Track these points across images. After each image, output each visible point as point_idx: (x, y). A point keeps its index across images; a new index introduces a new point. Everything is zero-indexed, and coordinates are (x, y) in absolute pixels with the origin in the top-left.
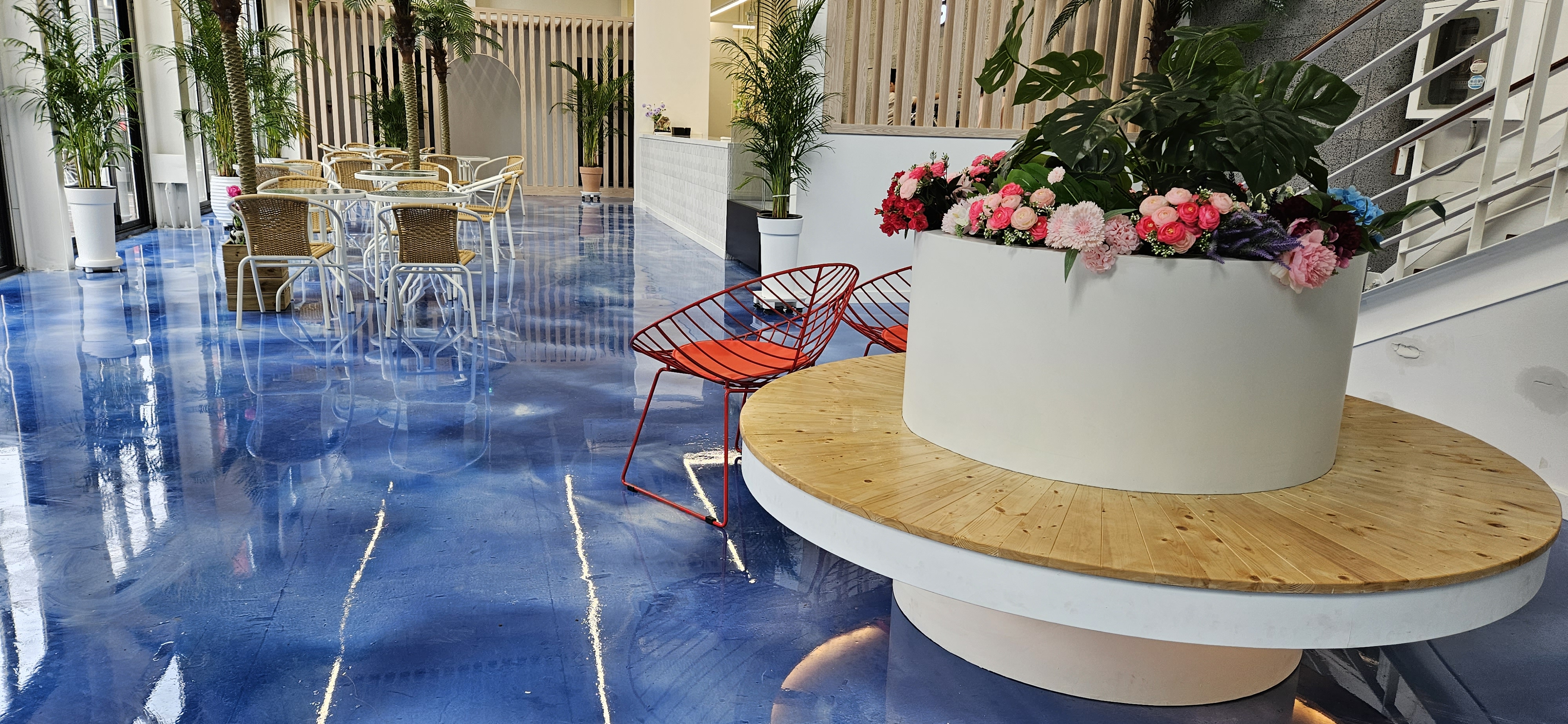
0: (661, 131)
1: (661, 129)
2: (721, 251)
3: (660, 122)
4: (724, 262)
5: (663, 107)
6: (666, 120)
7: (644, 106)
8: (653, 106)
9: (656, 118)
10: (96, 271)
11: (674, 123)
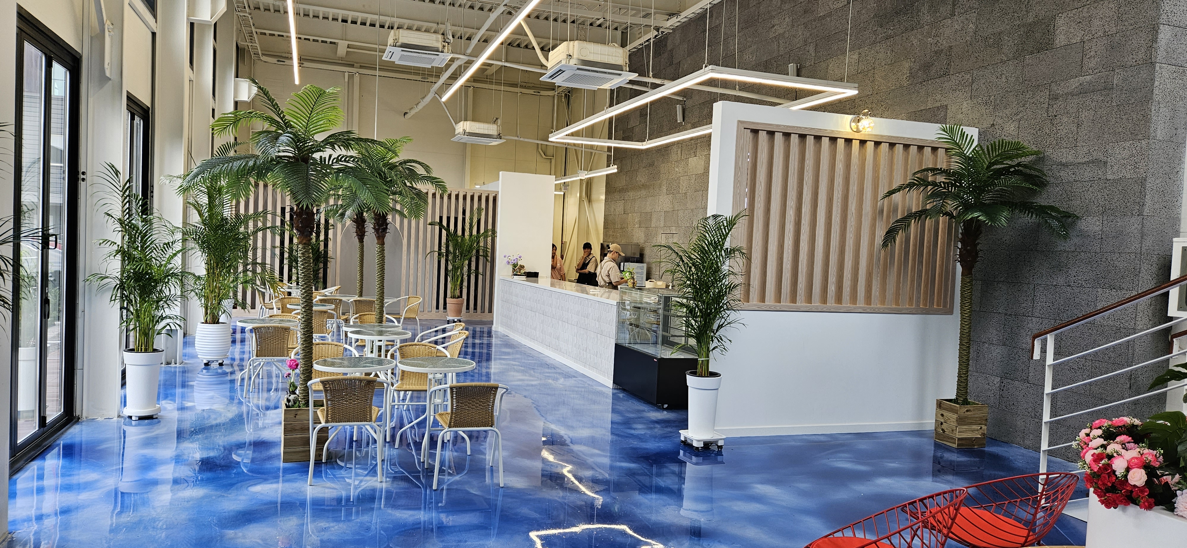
0: (519, 275)
1: (518, 273)
2: (608, 381)
3: (517, 269)
4: (611, 390)
5: (520, 257)
6: (522, 267)
7: (505, 257)
8: (512, 256)
9: (515, 266)
10: (141, 418)
11: (528, 269)
